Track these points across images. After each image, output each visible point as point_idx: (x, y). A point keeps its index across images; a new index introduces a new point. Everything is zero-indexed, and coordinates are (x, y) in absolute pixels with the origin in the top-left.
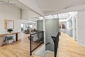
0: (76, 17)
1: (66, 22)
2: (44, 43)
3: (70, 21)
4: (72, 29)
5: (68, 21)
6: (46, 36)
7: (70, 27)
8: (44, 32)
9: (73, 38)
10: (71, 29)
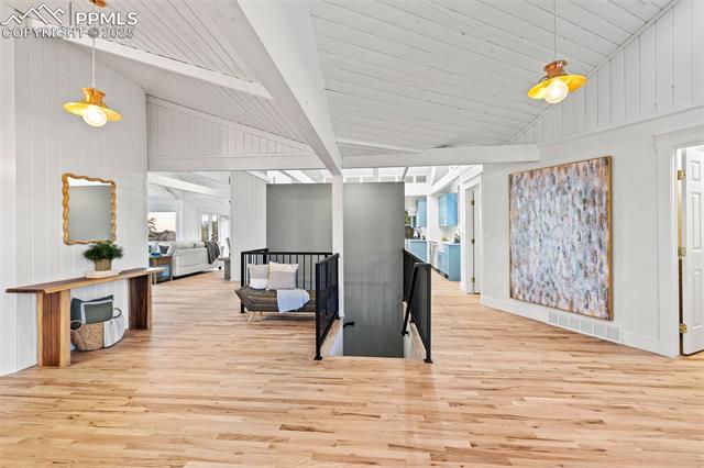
0: (476, 186)
1: (424, 198)
2: (338, 318)
3: (445, 198)
4: (457, 241)
5: (433, 195)
6: (345, 283)
7: (446, 229)
8: (337, 256)
9: (463, 284)
10: (451, 242)
